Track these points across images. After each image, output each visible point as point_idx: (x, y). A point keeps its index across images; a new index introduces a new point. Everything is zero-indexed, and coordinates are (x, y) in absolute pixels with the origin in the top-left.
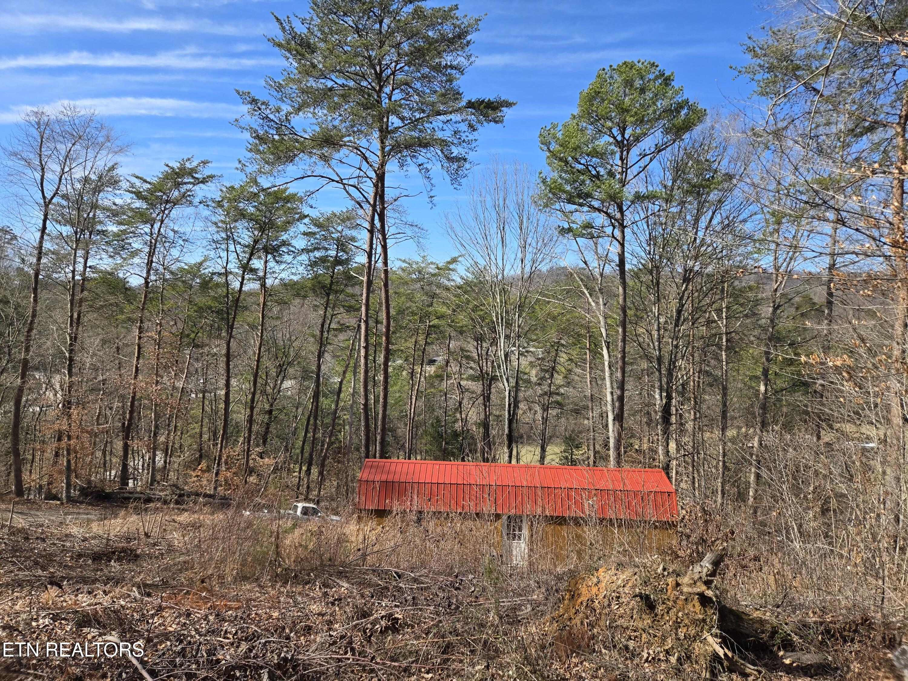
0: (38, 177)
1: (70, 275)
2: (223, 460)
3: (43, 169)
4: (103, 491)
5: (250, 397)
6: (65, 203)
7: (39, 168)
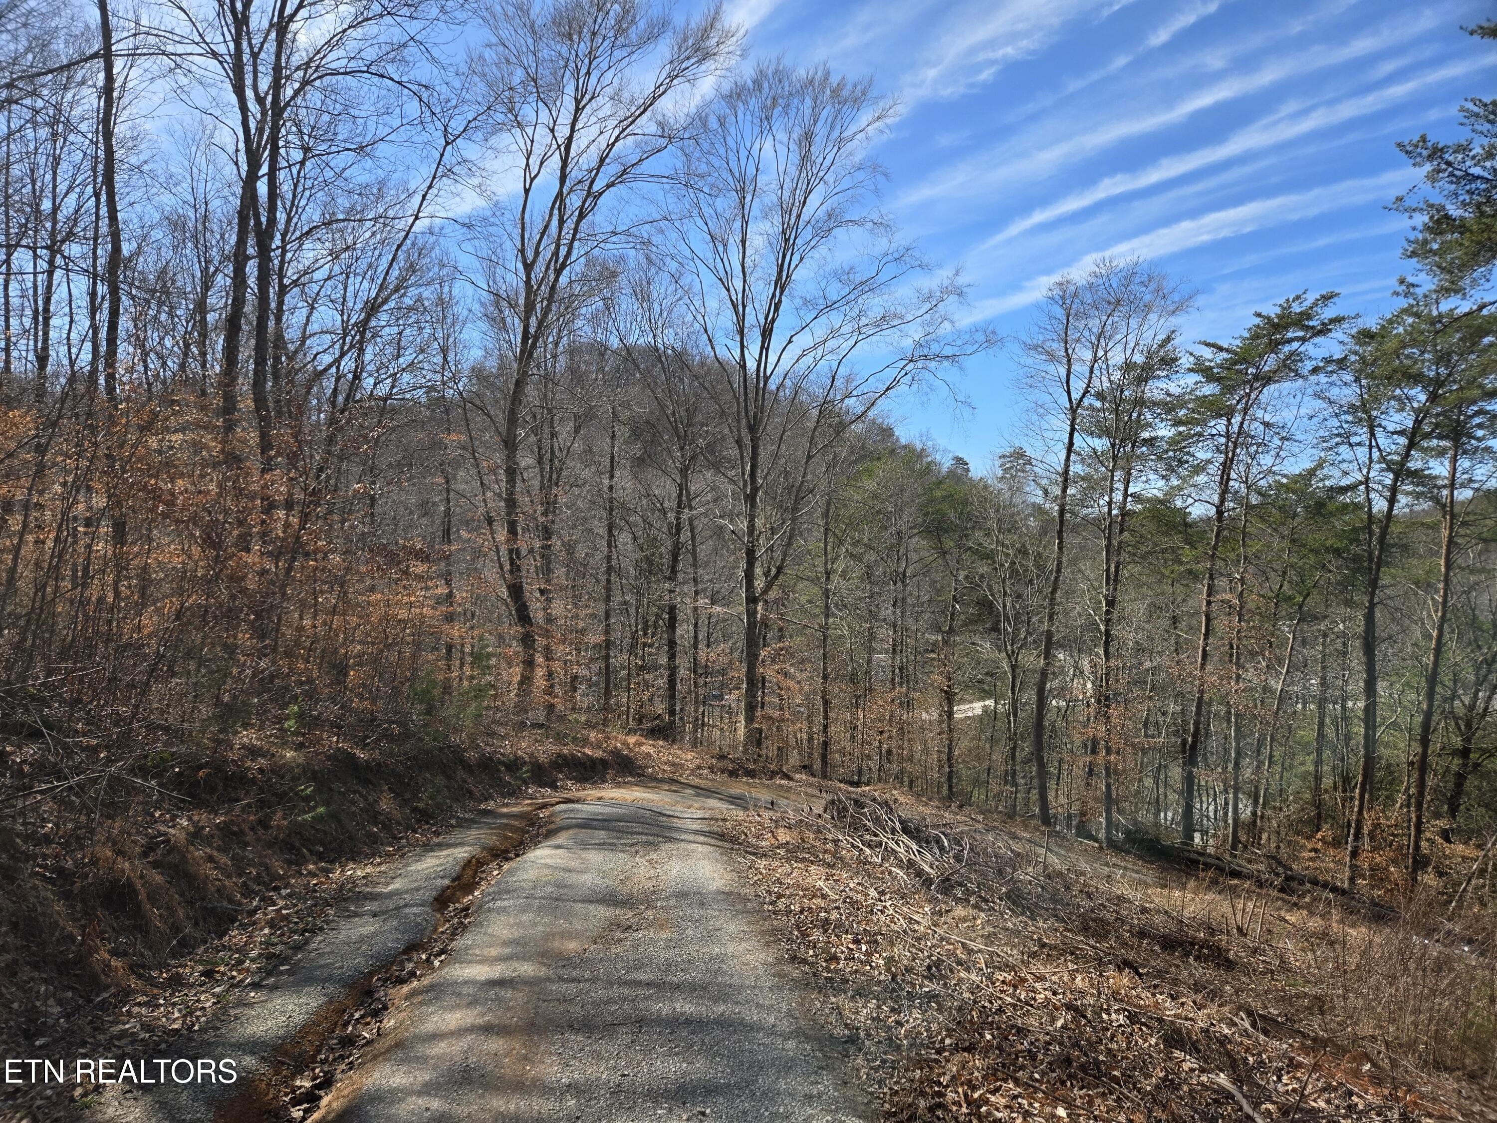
0: (1063, 371)
1: (1106, 509)
2: (1365, 831)
3: (1069, 361)
4: (1158, 841)
5: (1419, 719)
6: (1098, 404)
7: (1065, 360)
